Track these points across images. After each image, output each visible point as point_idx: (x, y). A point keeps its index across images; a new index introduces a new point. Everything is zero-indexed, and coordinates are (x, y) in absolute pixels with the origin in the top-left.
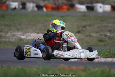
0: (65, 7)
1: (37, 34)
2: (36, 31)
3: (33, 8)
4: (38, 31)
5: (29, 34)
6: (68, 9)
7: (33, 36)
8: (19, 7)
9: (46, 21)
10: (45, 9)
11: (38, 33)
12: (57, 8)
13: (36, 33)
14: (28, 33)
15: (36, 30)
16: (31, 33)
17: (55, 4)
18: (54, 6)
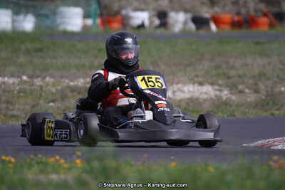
0: (265, 20)
1: (200, 87)
2: (196, 79)
3: (185, 23)
4: (201, 79)
5: (180, 86)
6: (271, 25)
7: (189, 92)
8: (151, 23)
9: (219, 55)
10: (213, 27)
11: (201, 84)
12: (245, 23)
13: (196, 85)
14: (178, 83)
15: (197, 76)
16: (185, 84)
17: (238, 14)
18: (236, 18)
